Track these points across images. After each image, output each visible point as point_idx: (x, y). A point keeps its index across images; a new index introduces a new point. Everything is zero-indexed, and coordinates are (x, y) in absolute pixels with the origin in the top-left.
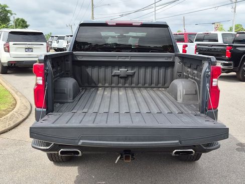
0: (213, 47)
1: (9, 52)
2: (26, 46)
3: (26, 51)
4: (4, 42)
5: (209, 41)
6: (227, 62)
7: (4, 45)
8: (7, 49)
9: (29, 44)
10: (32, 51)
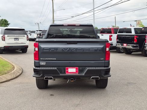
0: (127, 36)
1: (5, 40)
2: (15, 37)
3: (15, 40)
4: (2, 35)
5: (126, 33)
6: (135, 45)
7: (2, 37)
8: (4, 39)
9: (17, 36)
10: (18, 40)
